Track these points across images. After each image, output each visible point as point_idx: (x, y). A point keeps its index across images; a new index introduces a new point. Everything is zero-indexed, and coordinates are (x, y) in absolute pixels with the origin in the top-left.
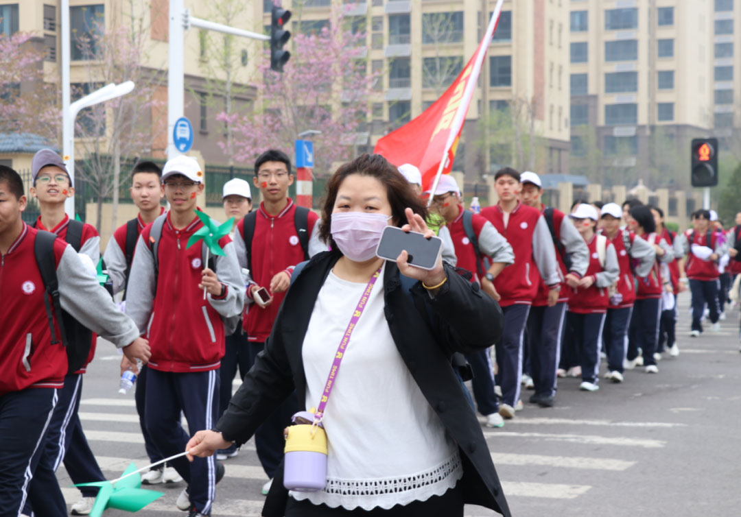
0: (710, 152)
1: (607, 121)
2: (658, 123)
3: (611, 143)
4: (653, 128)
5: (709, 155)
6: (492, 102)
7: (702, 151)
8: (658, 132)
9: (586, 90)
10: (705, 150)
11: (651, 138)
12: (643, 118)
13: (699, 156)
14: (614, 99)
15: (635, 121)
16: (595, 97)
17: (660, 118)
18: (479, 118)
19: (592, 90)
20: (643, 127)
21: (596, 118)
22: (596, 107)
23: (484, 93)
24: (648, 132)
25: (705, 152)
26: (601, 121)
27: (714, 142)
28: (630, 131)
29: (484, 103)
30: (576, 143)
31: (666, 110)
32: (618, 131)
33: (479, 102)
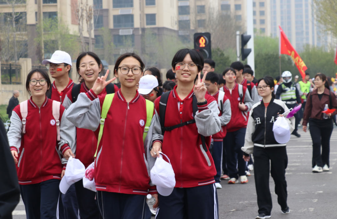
0: (206, 41)
1: (114, 26)
2: (146, 27)
3: (119, 40)
4: (143, 30)
5: (205, 44)
6: (44, 13)
7: (201, 41)
8: (147, 32)
9: (102, 6)
10: (202, 40)
11: (142, 36)
12: (137, 23)
13: (199, 44)
14: (119, 12)
15: (133, 25)
16: (107, 10)
17: (147, 24)
18: (37, 24)
19: (105, 6)
20: (137, 29)
21: (108, 24)
22: (107, 16)
23: (39, 7)
24: (140, 32)
25: (202, 42)
26: (111, 26)
27: (208, 35)
28: (130, 32)
29: (40, 14)
30: (98, 39)
31: (151, 18)
32: (122, 32)
33: (36, 13)
